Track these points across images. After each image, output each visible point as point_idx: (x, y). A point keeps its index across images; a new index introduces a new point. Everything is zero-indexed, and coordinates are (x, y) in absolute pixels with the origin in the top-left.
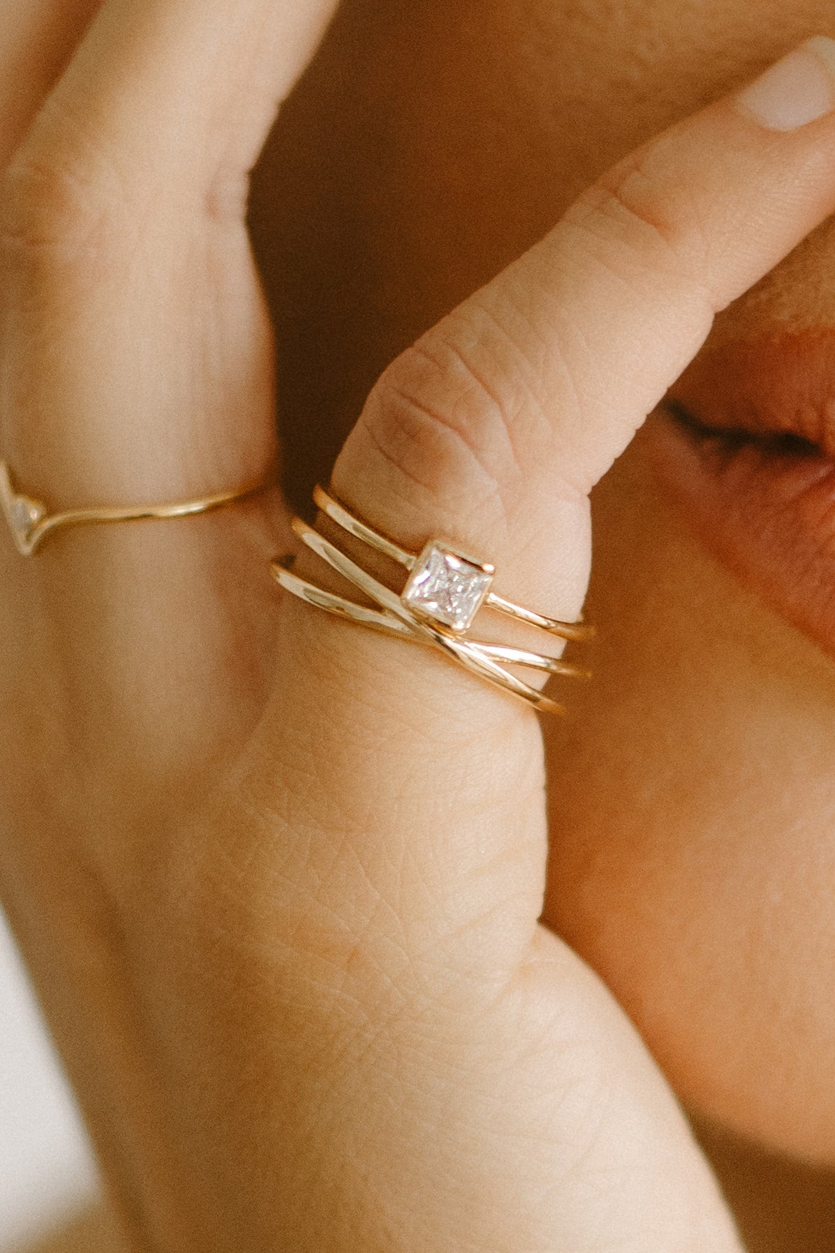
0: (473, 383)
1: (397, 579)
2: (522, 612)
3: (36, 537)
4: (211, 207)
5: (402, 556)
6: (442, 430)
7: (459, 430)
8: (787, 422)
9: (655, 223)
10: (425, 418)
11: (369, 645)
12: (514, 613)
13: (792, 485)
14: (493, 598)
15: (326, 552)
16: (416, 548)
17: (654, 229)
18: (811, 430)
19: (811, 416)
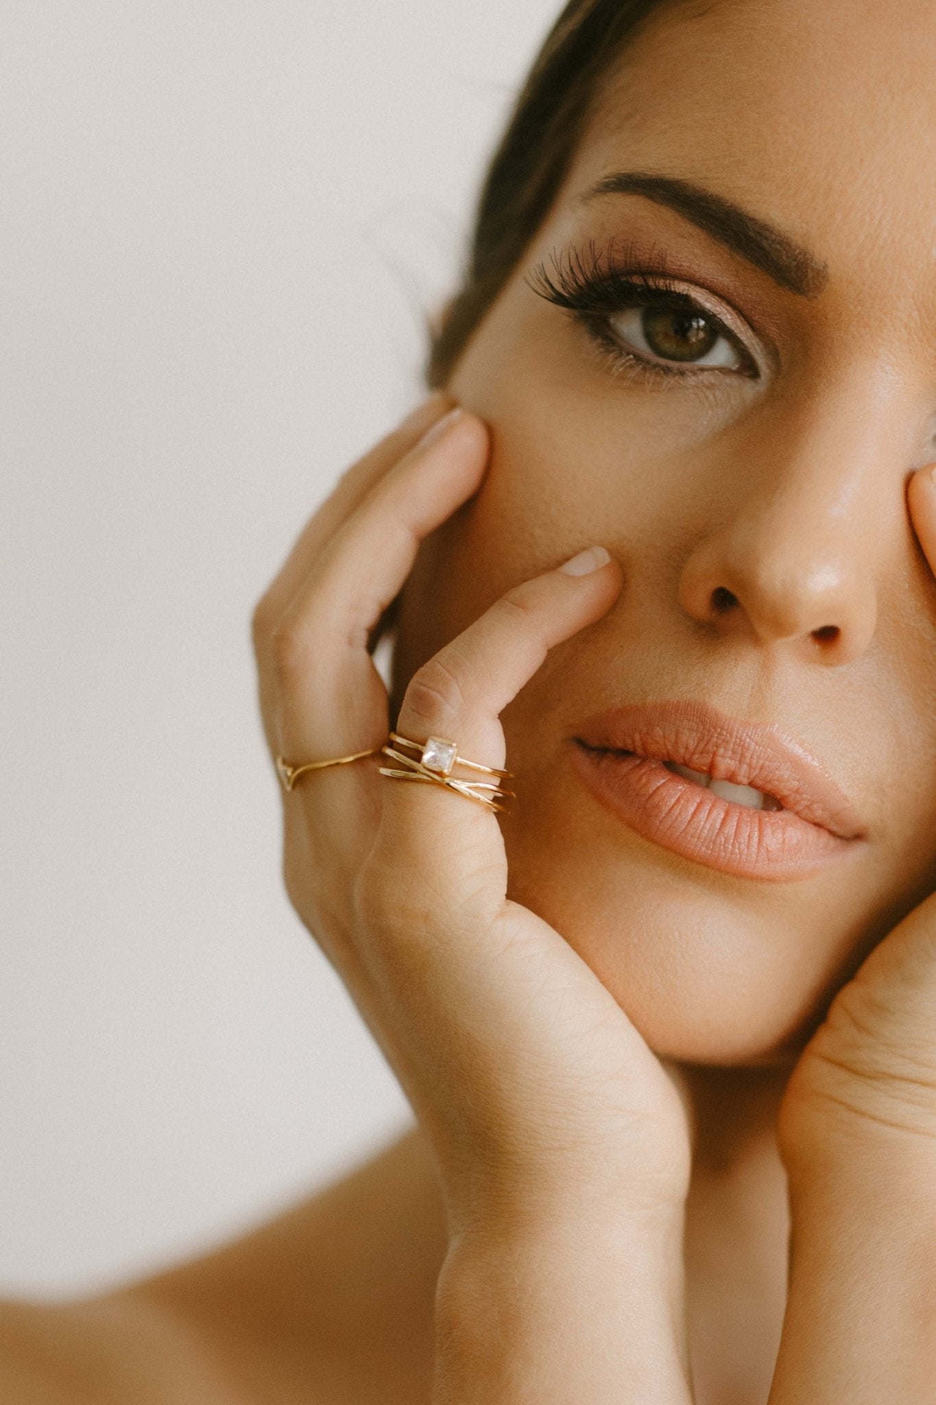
0: (445, 673)
1: (418, 756)
2: (482, 767)
3: (292, 781)
4: (351, 642)
5: (420, 747)
6: (434, 693)
7: (438, 692)
8: (620, 744)
9: (523, 607)
10: (425, 689)
11: (414, 788)
12: (479, 768)
13: (625, 767)
14: (459, 760)
15: (397, 756)
16: (424, 744)
17: (521, 610)
18: (630, 748)
19: (629, 741)
